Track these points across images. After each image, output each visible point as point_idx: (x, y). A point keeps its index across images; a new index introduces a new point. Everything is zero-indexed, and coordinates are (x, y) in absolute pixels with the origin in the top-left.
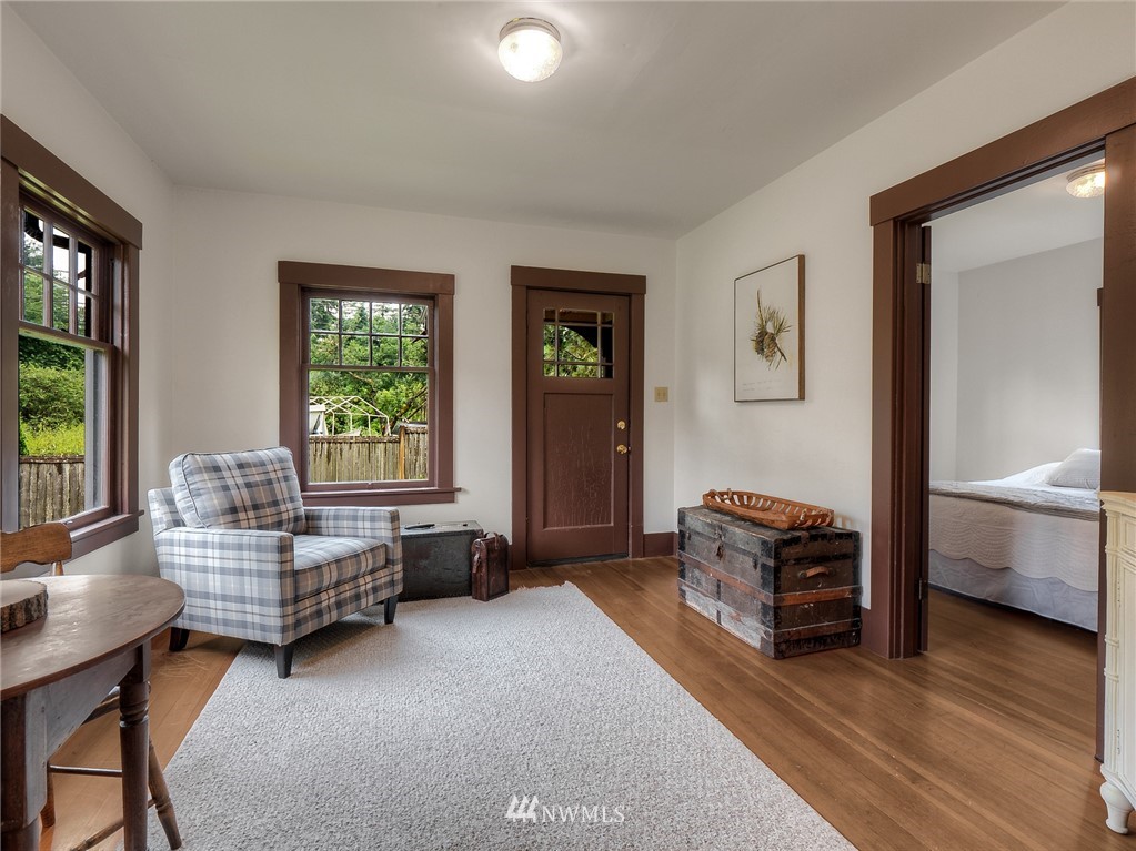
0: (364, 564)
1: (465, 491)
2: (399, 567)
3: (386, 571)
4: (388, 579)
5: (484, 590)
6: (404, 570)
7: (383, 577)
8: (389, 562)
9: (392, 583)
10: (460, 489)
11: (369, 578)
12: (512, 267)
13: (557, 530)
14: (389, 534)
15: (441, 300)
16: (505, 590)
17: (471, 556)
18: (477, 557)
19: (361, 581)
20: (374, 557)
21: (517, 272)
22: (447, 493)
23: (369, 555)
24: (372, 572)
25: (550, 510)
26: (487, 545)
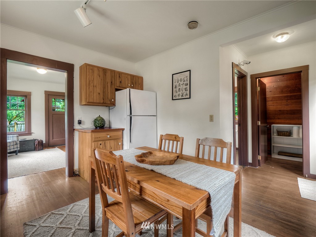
0: (11, 144)
1: (34, 133)
2: (19, 145)
3: (16, 146)
4: (16, 147)
5: (38, 149)
6: (20, 145)
7: (15, 146)
8: (16, 144)
9: (17, 148)
10: (33, 133)
11: (12, 146)
12: (45, 91)
13: (56, 140)
14: (16, 139)
15: (28, 97)
16: (43, 149)
17: (35, 143)
18: (36, 144)
19: (11, 147)
20: (13, 143)
21: (46, 92)
22: (30, 133)
23: (12, 142)
24: (13, 145)
25: (54, 136)
26: (38, 141)
